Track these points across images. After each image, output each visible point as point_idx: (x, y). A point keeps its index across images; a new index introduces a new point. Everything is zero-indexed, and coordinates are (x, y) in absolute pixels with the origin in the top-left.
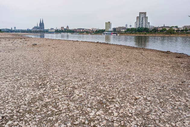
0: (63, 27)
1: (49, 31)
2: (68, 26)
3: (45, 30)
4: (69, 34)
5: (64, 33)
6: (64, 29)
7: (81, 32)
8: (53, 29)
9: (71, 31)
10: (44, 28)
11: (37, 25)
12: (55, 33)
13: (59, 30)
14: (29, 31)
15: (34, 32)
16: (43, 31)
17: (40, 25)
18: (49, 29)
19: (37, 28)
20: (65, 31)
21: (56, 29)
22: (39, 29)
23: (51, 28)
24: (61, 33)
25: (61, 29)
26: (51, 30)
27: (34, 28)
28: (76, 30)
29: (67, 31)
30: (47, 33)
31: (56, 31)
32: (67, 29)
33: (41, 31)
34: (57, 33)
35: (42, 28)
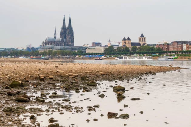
0: (129, 39)
1: (88, 51)
2: (142, 36)
3: (75, 49)
4: (145, 58)
7: (183, 52)
8: (99, 44)
9: (152, 49)
11: (55, 34)
12: (103, 57)
13: (115, 47)
14: (33, 54)
15: (44, 54)
16: (71, 52)
17: (61, 34)
18: (88, 45)
19: (55, 42)
20: (134, 51)
21: (109, 46)
22: (61, 46)
23: (94, 43)
24: (123, 57)
25: (123, 45)
26: (93, 48)
27: (46, 45)
28: (166, 47)
29: (140, 50)
30: (82, 57)
31: (107, 50)
32: (142, 43)
33: (66, 53)
34: (109, 57)
35: (67, 43)
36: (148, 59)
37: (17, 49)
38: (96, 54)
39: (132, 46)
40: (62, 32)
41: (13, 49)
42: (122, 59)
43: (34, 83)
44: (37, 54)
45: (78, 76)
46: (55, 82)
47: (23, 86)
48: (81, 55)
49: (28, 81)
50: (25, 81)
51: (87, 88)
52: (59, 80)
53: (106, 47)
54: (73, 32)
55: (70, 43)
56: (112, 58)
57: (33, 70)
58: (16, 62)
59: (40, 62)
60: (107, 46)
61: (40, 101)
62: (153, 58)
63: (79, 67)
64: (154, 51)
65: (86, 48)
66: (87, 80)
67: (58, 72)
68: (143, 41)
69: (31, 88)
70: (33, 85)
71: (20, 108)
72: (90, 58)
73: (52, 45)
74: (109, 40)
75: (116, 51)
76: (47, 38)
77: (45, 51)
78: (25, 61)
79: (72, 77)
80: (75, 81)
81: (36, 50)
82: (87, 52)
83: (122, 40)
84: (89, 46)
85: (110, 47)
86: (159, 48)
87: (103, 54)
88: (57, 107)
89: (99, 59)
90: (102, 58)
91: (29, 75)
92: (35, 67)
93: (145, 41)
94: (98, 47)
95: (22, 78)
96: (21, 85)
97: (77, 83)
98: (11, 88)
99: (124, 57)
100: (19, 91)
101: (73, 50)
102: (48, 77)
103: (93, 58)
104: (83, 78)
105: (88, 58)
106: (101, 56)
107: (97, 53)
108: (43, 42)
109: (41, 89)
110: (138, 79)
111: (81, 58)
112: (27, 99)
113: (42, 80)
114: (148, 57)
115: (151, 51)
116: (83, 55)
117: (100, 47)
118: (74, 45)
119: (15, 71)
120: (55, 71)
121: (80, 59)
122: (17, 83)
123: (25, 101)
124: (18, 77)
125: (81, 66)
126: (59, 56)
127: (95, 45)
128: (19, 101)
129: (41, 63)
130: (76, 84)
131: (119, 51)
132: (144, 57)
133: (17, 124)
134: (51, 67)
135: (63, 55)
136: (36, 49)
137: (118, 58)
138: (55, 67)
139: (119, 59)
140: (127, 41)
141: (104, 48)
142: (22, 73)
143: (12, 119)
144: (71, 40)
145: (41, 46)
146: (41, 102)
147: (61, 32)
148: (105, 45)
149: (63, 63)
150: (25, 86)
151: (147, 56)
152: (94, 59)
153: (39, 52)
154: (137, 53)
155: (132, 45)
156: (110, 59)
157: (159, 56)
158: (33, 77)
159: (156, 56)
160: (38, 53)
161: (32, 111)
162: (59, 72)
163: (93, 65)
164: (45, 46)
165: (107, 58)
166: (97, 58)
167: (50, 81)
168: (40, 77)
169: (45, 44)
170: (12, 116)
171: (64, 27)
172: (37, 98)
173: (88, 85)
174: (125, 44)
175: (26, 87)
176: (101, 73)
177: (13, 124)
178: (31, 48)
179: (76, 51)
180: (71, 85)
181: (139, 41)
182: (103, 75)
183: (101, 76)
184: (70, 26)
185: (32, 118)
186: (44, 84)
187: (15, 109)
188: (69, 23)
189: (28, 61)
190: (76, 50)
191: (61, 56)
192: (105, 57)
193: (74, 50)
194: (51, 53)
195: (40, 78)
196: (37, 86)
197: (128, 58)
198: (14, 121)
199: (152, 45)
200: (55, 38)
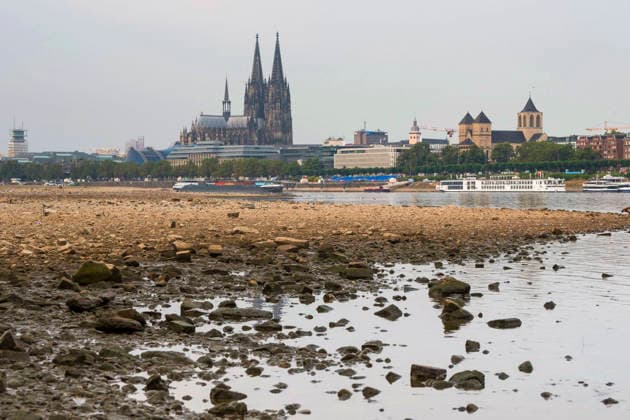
0: (483, 119)
1: (339, 161)
2: (530, 107)
3: (297, 152)
4: (538, 185)
5: (493, 183)
6: (497, 136)
8: (378, 137)
9: (566, 152)
10: (286, 126)
11: (227, 101)
12: (393, 181)
13: (436, 148)
14: (148, 171)
15: (190, 172)
16: (281, 164)
17: (248, 101)
18: (340, 139)
19: (225, 129)
20: (499, 159)
21: (413, 142)
22: (246, 143)
23: (361, 133)
24: (462, 183)
25: (464, 139)
26: (358, 151)
27: (194, 139)
28: (615, 147)
29: (524, 156)
30: (319, 181)
31: (407, 158)
32: (528, 134)
33: (265, 168)
34: (415, 180)
35: (266, 134)
36: (549, 189)
37: (93, 156)
38: (371, 171)
39: (495, 144)
40: (250, 94)
41: (81, 157)
42: (458, 188)
43: (157, 270)
44: (163, 173)
45: (306, 246)
46: (228, 266)
47: (119, 280)
48: (318, 175)
49: (135, 264)
50: (128, 264)
51: (337, 287)
52: (241, 261)
53: (404, 147)
54: (289, 95)
55: (279, 134)
56: (426, 186)
57: (152, 227)
58: (94, 201)
59: (175, 200)
60: (406, 142)
61: (179, 330)
62: (567, 186)
63: (312, 215)
64: (570, 162)
65: (332, 151)
66: (340, 259)
67: (237, 232)
68: (531, 125)
69: (146, 285)
70: (154, 277)
71: (113, 354)
72: (350, 186)
73: (217, 141)
74: (415, 123)
75: (440, 161)
76: (199, 117)
77: (191, 162)
78: (121, 197)
79: (290, 251)
80: (297, 261)
81: (162, 158)
82: (337, 165)
83: (461, 123)
84: (343, 144)
85: (418, 147)
86: (588, 149)
87: (393, 171)
88: (236, 348)
89: (378, 188)
90: (390, 185)
91: (138, 243)
92: (159, 215)
93: (539, 125)
94: (376, 147)
95: (116, 252)
96: (114, 278)
97: (306, 270)
98: (80, 288)
99: (465, 182)
100: (105, 295)
101: (289, 159)
102: (206, 251)
103: (358, 186)
104: (324, 254)
105: (339, 186)
106: (387, 178)
107: (373, 167)
108: (185, 131)
109: (183, 290)
110: (514, 256)
111: (316, 186)
112: (135, 322)
113: (184, 259)
114: (550, 182)
115: (559, 161)
116: (323, 175)
117: (383, 147)
118: (291, 141)
119: (89, 230)
120: (229, 230)
121: (315, 189)
122: (100, 270)
123: (129, 331)
124: (101, 250)
125: (316, 213)
126: (241, 178)
127: (365, 142)
128: (108, 329)
129: (177, 203)
130: (301, 274)
131: (448, 161)
132: (534, 181)
133: (102, 404)
134: (214, 215)
135: (253, 174)
136: (160, 155)
137: (444, 184)
138: (229, 215)
139: (449, 188)
140: (476, 127)
141: (398, 151)
142: (113, 236)
143: (85, 388)
144: (284, 125)
145: (177, 143)
146: (184, 331)
147: (246, 95)
148: (398, 140)
149: (257, 204)
150: (125, 279)
151: (545, 177)
152: (362, 189)
153: (172, 165)
154: (512, 168)
155: (493, 141)
156: (417, 187)
157: (587, 179)
158: (152, 249)
159: (577, 177)
160: (168, 168)
161: (153, 364)
162: (242, 233)
163: (357, 209)
164: (190, 143)
165: (407, 185)
166: (374, 185)
167: (212, 264)
168: (176, 250)
169: (191, 136)
170: (86, 379)
171: (258, 79)
172: (169, 318)
173: (342, 275)
174: (469, 135)
175: (131, 285)
176: (387, 235)
177: (91, 405)
178: (144, 153)
179: (300, 162)
180: (283, 277)
181: (520, 125)
182: (394, 243)
183: (385, 247)
184: (278, 75)
185: (154, 385)
186: (190, 272)
187: (94, 355)
188: (275, 63)
189: (133, 198)
190: (299, 157)
191: (247, 178)
192: (399, 180)
193: (293, 160)
194: (214, 170)
195: (178, 253)
196: (167, 279)
197: (479, 184)
198: (91, 396)
199: (563, 139)
200: (227, 115)
